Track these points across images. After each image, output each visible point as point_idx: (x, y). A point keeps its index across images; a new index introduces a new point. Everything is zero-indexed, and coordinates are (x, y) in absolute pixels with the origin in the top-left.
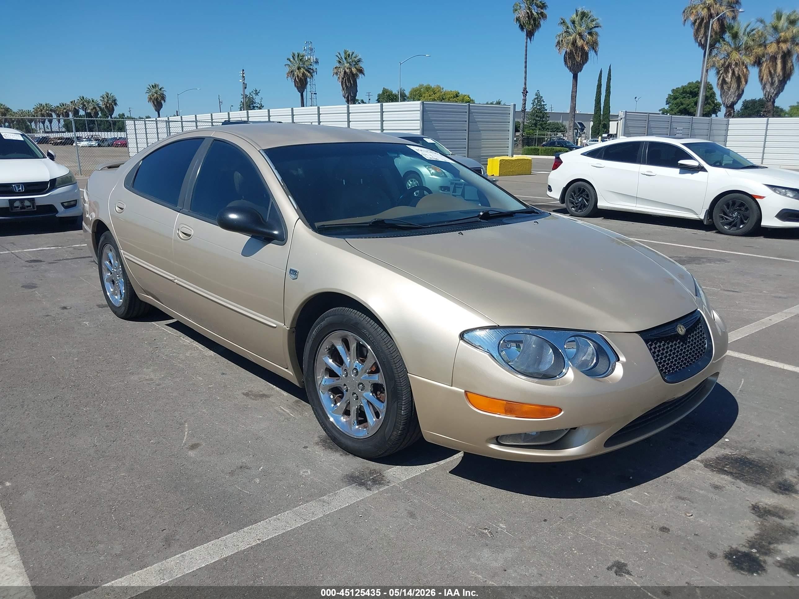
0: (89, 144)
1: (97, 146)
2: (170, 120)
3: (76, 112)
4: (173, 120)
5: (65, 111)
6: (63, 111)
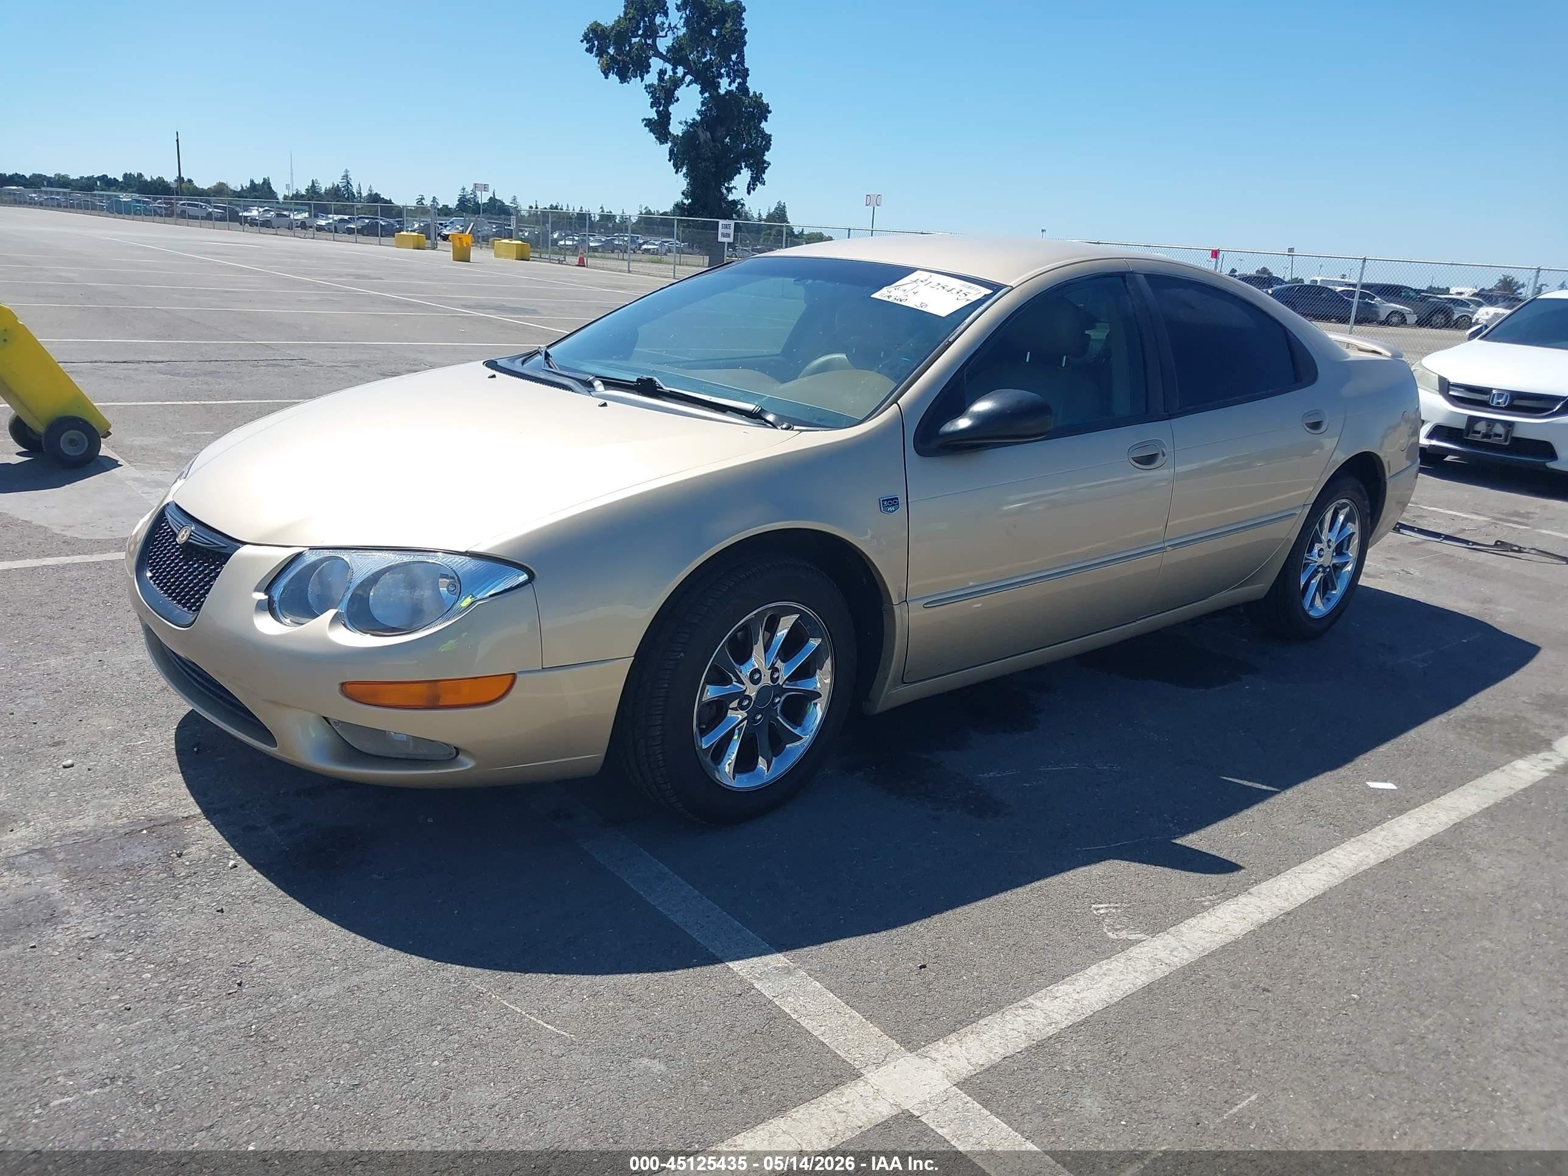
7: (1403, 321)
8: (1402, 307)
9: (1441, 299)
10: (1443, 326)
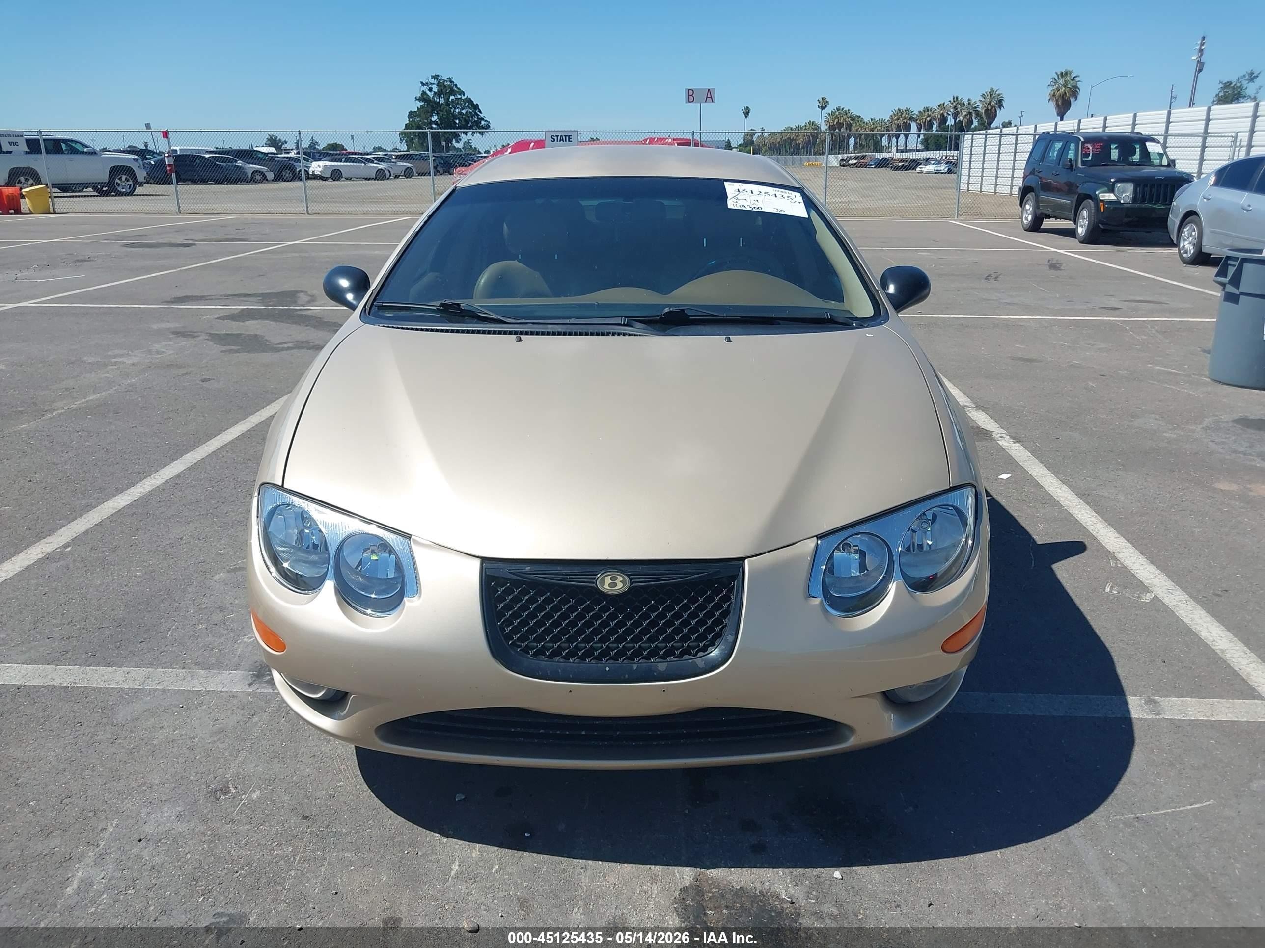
0: (936, 169)
1: (945, 173)
2: (1004, 132)
3: (943, 120)
4: (1008, 133)
5: (928, 119)
6: (926, 119)
7: (264, 179)
8: (262, 167)
9: (281, 158)
10: (291, 180)
